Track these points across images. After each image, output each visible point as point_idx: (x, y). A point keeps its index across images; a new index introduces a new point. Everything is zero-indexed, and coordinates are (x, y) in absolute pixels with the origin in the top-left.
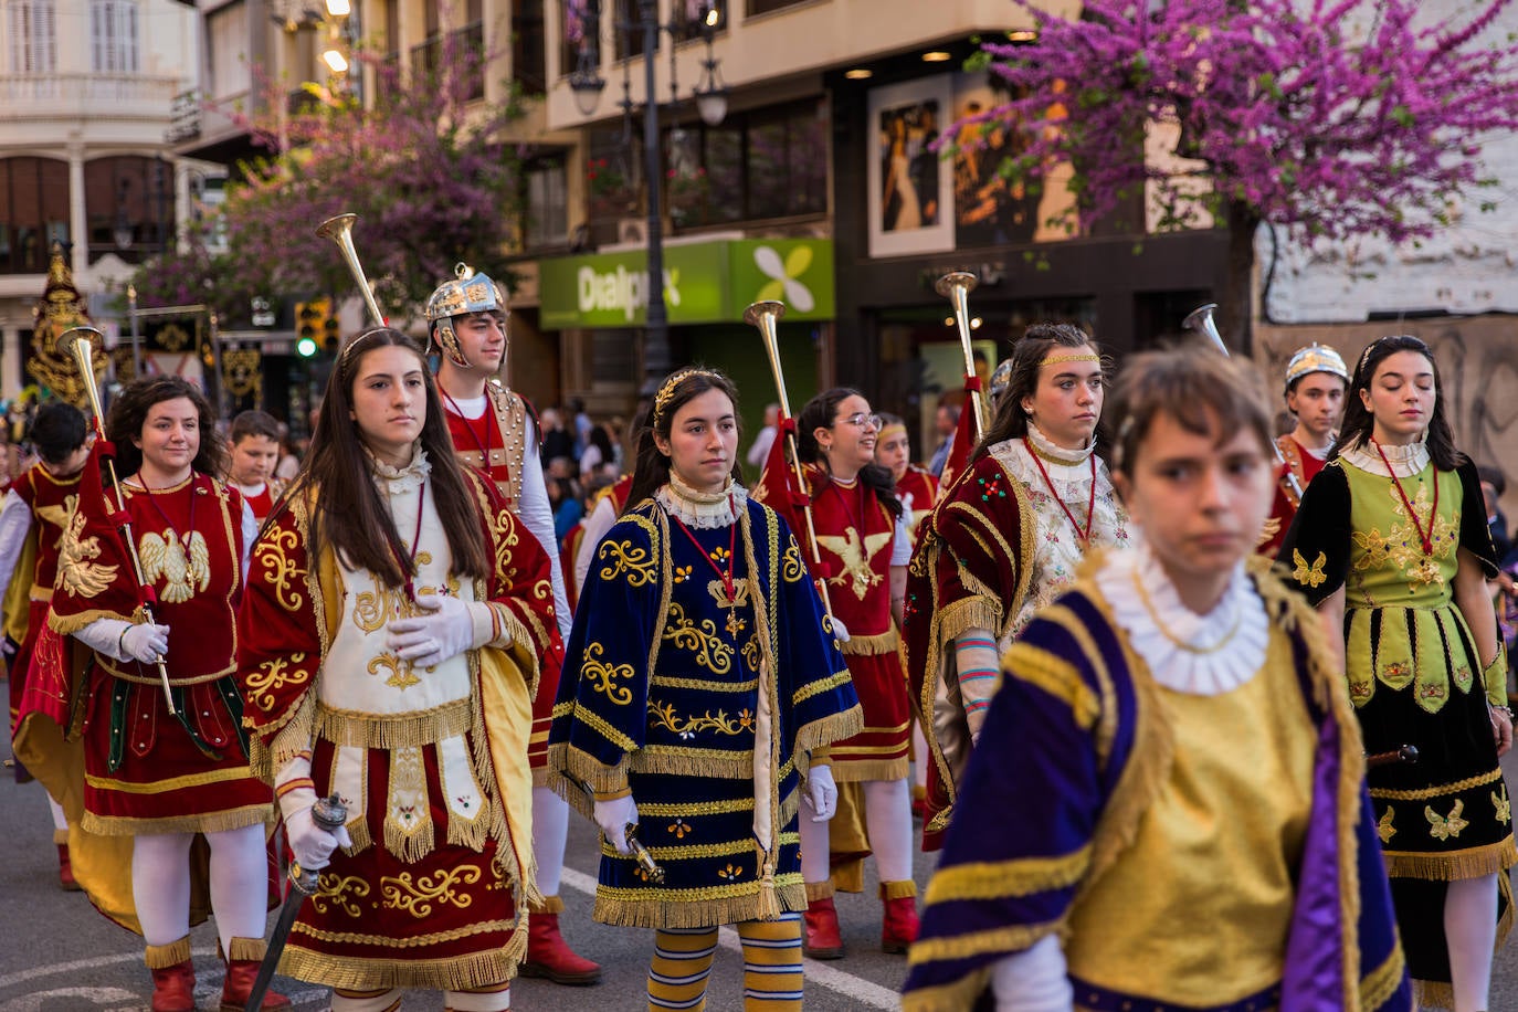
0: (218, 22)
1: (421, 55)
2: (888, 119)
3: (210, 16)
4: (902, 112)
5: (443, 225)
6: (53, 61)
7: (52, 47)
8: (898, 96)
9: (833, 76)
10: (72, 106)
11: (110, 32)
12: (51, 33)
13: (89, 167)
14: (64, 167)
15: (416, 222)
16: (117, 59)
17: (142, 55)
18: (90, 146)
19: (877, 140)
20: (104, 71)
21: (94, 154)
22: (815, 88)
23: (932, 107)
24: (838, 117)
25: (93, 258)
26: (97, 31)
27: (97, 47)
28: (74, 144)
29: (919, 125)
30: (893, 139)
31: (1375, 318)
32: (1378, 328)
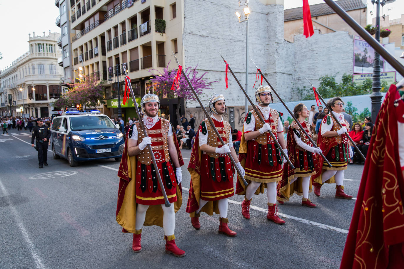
0: (66, 69)
1: (92, 75)
2: (147, 84)
3: (65, 68)
4: (148, 83)
5: (95, 96)
6: (44, 73)
7: (44, 71)
8: (148, 82)
9: (140, 79)
10: (47, 79)
11: (52, 69)
12: (44, 69)
13: (49, 86)
14: (46, 86)
15: (91, 96)
16: (53, 73)
17: (56, 72)
18: (49, 84)
19: (146, 86)
20: (51, 74)
21: (50, 85)
22: (139, 80)
23: (152, 83)
24: (141, 84)
25: (50, 98)
26: (50, 69)
27: (50, 71)
28: (47, 84)
29: (150, 85)
30: (147, 86)
31: (197, 107)
32: (197, 108)
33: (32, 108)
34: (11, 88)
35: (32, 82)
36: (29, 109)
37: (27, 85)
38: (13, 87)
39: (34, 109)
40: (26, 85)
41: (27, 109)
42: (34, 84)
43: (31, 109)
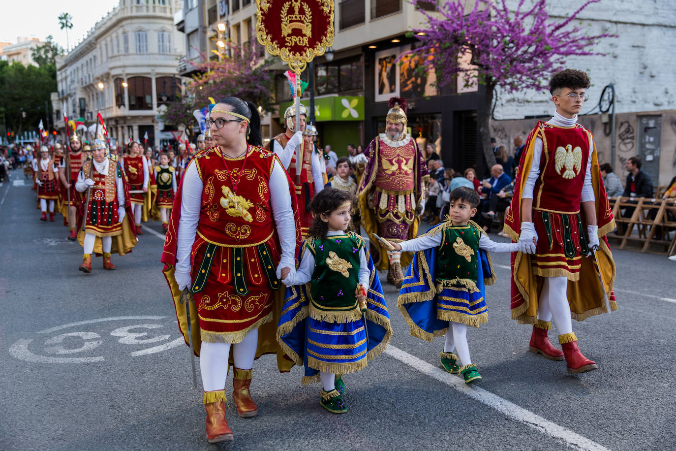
0: (191, 37)
1: (247, 45)
2: (381, 60)
3: (189, 35)
4: (385, 59)
5: (252, 93)
6: (147, 50)
7: (147, 46)
8: (384, 54)
9: (365, 47)
10: (152, 62)
11: (163, 41)
12: (146, 42)
13: (157, 79)
14: (150, 80)
15: (244, 92)
16: (165, 49)
17: (172, 48)
18: (157, 74)
19: (378, 67)
20: (161, 52)
21: (158, 76)
22: (360, 52)
23: (394, 57)
24: (366, 61)
25: (159, 105)
26: (159, 41)
27: (159, 46)
28: (153, 74)
29: (390, 62)
30: (382, 67)
31: (527, 118)
32: (528, 121)
33: (123, 127)
34: (84, 85)
35: (123, 69)
36: (117, 128)
37: (113, 76)
38: (88, 83)
39: (126, 128)
40: (111, 78)
41: (114, 129)
42: (127, 74)
43: (120, 129)
